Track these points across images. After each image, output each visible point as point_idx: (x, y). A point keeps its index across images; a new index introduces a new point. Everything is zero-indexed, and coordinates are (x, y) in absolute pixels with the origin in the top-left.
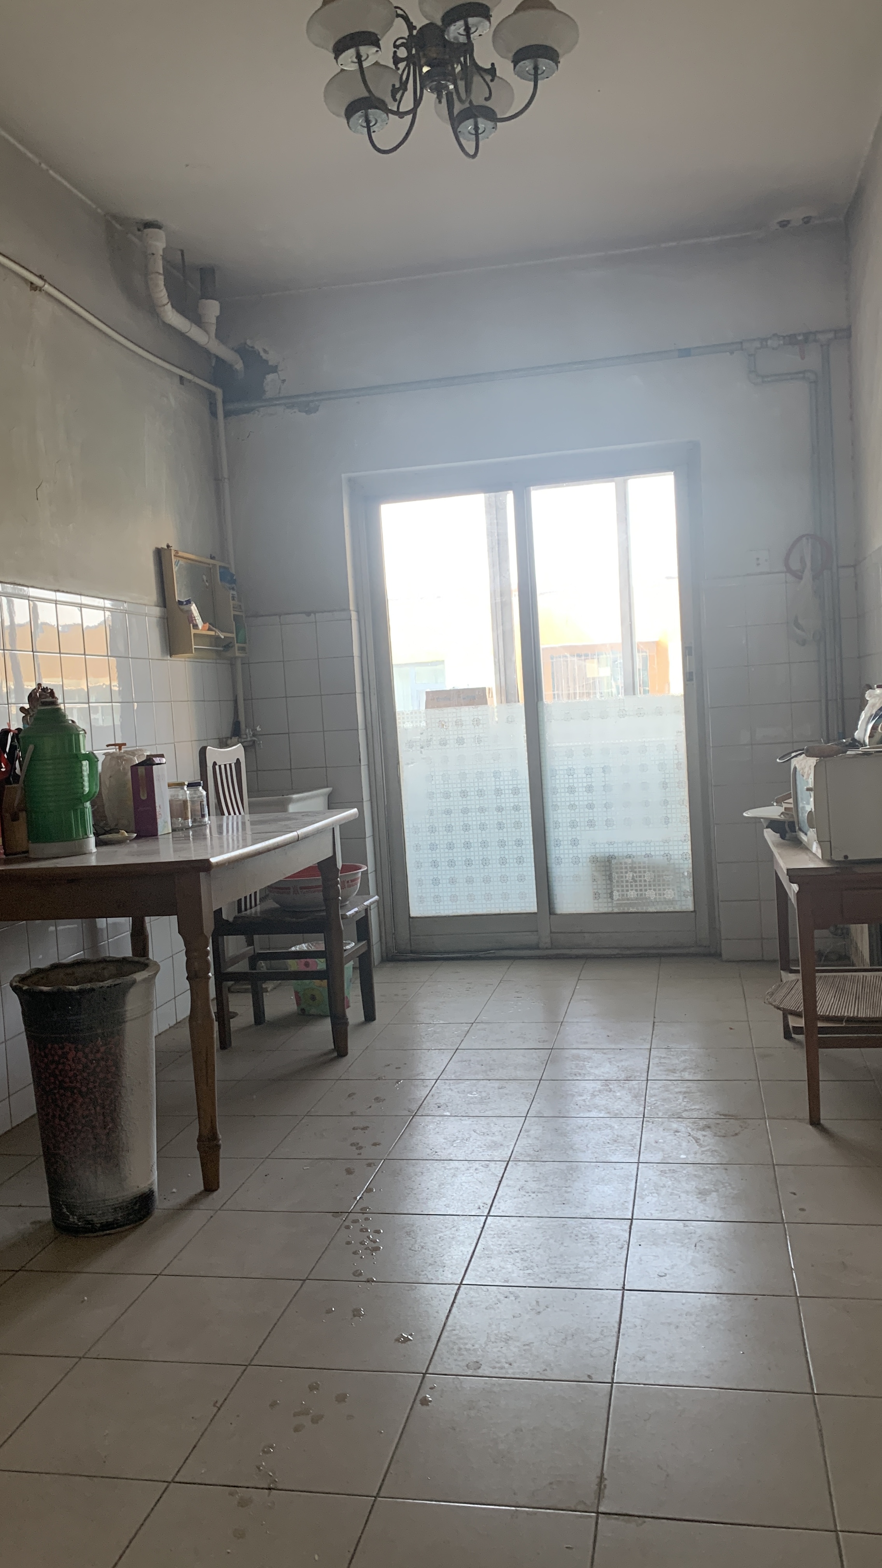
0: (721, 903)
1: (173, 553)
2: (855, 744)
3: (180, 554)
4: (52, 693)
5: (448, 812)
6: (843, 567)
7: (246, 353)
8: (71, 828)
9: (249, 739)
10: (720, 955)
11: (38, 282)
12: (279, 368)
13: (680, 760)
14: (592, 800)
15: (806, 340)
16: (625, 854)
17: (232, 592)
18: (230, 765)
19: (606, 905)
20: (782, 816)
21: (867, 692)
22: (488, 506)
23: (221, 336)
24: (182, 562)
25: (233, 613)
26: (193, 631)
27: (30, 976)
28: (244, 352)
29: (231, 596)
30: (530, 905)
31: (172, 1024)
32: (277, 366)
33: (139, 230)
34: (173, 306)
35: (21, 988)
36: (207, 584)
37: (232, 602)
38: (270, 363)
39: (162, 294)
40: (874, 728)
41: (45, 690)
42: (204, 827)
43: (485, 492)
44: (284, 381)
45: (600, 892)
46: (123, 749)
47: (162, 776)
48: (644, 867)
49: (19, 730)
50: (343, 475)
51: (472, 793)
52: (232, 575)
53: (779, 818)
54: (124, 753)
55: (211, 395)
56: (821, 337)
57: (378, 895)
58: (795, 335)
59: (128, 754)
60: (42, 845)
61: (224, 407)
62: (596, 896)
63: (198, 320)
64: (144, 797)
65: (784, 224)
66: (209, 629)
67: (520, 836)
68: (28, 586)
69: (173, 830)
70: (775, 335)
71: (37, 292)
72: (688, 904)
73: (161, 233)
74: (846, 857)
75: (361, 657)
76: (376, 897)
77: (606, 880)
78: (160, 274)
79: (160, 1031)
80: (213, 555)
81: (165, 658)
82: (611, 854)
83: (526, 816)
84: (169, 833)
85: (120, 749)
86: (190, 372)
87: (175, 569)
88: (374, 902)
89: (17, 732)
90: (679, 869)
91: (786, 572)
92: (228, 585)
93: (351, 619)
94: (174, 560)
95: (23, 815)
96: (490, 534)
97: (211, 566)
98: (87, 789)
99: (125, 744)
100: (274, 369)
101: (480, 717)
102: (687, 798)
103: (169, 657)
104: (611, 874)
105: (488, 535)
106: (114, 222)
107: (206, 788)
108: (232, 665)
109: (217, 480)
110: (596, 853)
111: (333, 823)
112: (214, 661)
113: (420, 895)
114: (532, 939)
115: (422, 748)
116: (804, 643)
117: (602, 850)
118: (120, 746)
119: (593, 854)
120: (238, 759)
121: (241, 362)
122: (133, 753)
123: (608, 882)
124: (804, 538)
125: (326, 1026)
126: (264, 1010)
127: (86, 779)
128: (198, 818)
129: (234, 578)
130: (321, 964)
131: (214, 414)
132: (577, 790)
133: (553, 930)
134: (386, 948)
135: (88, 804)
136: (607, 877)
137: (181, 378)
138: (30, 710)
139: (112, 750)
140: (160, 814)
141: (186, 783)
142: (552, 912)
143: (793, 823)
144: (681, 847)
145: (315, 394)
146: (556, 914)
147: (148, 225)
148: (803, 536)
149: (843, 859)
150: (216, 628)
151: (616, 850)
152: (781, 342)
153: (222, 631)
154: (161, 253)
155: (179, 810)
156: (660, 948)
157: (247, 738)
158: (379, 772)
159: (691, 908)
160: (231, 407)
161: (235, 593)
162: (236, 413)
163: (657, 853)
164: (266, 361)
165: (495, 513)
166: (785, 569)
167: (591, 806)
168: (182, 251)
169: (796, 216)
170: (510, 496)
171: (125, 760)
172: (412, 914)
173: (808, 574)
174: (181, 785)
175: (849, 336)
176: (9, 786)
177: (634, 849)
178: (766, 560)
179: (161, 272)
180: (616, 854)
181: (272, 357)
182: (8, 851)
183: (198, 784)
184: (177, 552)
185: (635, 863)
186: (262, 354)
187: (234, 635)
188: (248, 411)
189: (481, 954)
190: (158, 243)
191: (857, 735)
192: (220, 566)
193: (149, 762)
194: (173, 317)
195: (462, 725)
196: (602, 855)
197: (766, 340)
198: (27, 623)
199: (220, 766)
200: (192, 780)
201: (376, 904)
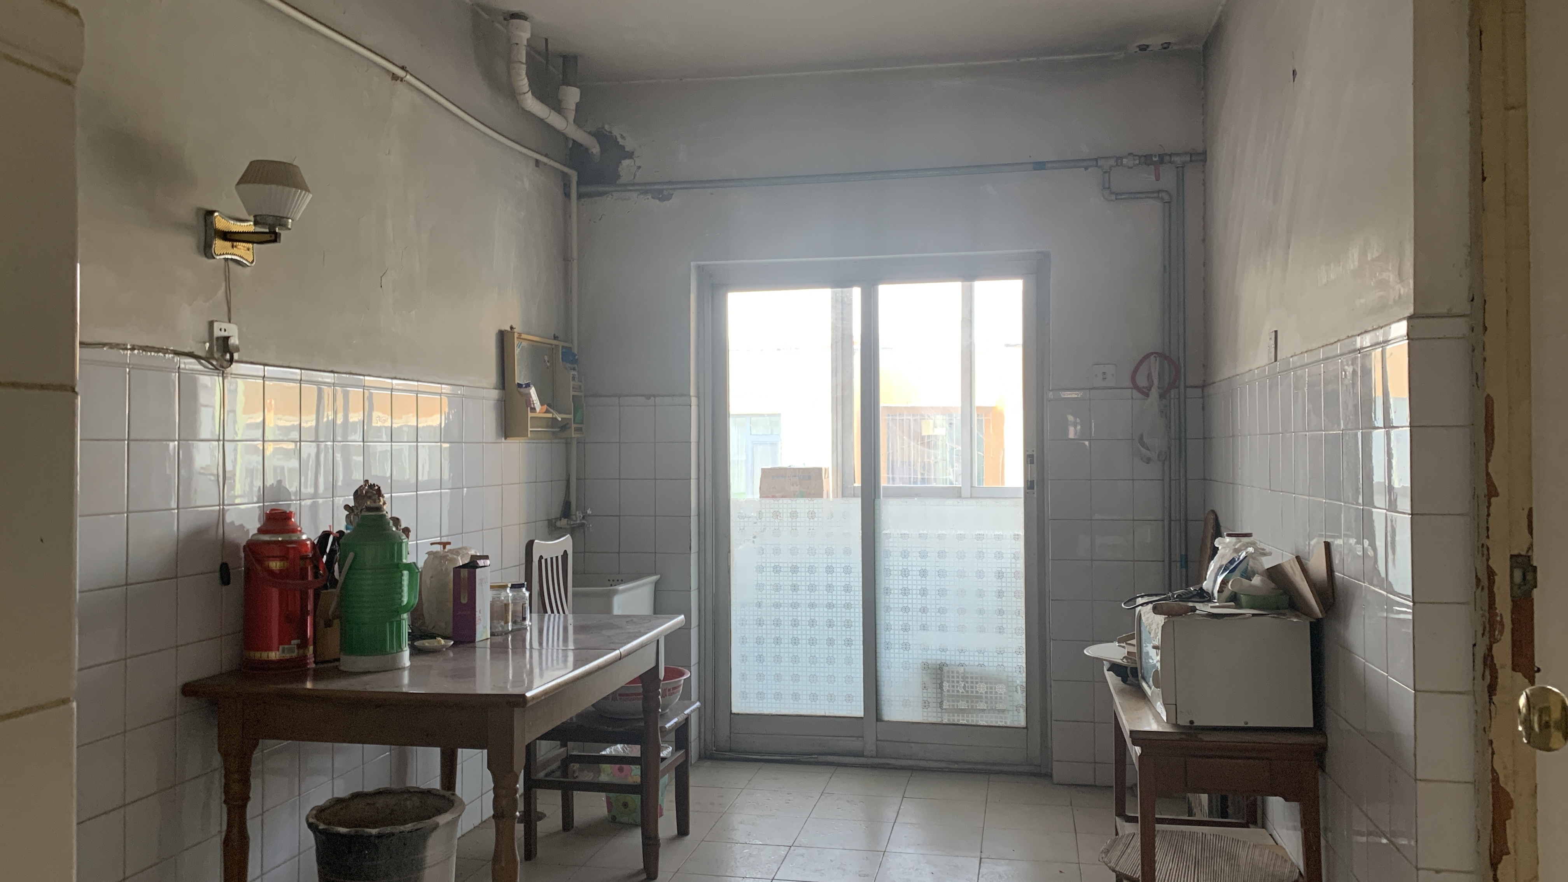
0: (1053, 722)
1: (516, 335)
2: (1204, 596)
3: (523, 336)
4: (379, 492)
5: (777, 605)
6: (1191, 387)
7: (603, 138)
8: (385, 640)
9: (578, 522)
10: (1051, 776)
11: (400, 73)
12: (636, 154)
13: (1018, 570)
14: (926, 604)
15: (1161, 162)
16: (957, 663)
17: (573, 372)
18: (557, 557)
19: (935, 714)
20: (1125, 660)
21: (1217, 540)
22: (835, 300)
23: (579, 122)
24: (524, 343)
25: (572, 393)
26: (530, 415)
27: (329, 807)
28: (603, 137)
29: (571, 376)
30: (856, 709)
31: (476, 825)
32: (633, 152)
33: (505, 19)
34: (532, 94)
35: (317, 827)
36: (548, 364)
37: (572, 383)
38: (627, 149)
39: (523, 83)
40: (1224, 583)
41: (372, 486)
42: (524, 631)
43: (832, 287)
44: (639, 167)
45: (929, 700)
46: (448, 547)
47: (485, 578)
48: (976, 678)
49: (341, 533)
50: (692, 263)
51: (803, 588)
52: (574, 355)
53: (1121, 661)
54: (448, 552)
55: (565, 177)
56: (1177, 159)
57: (699, 700)
58: (1151, 155)
59: (452, 553)
60: (353, 658)
61: (578, 188)
62: (926, 704)
63: (557, 106)
64: (464, 601)
65: (1143, 48)
66: (547, 412)
67: (850, 636)
68: (364, 375)
69: (492, 634)
70: (1130, 154)
71: (399, 81)
72: (1019, 719)
73: (527, 24)
74: (1192, 722)
75: (698, 442)
76: (698, 704)
77: (937, 688)
78: (522, 63)
79: (464, 832)
80: (556, 335)
81: (500, 441)
82: (943, 662)
83: (857, 615)
84: (487, 639)
85: (444, 548)
86: (546, 156)
87: (517, 351)
88: (694, 710)
89: (338, 535)
90: (1012, 682)
91: (1132, 389)
92: (569, 365)
93: (691, 406)
94: (516, 342)
95: (336, 622)
96: (834, 328)
97: (553, 346)
98: (405, 600)
99: (449, 543)
100: (630, 155)
101: (816, 511)
102: (1023, 609)
103: (503, 439)
104: (942, 682)
105: (832, 329)
106: (480, 11)
107: (529, 589)
108: (568, 443)
109: (566, 259)
110: (927, 659)
111: (658, 635)
112: (549, 441)
113: (743, 690)
114: (854, 745)
115: (755, 537)
116: (1148, 460)
117: (934, 657)
118: (445, 544)
119: (925, 661)
120: (565, 552)
121: (598, 146)
122: (457, 552)
123: (939, 691)
124: (1152, 357)
125: (635, 838)
126: (573, 817)
127: (406, 589)
128: (519, 620)
129: (577, 357)
130: (634, 774)
131: (567, 195)
132: (911, 592)
133: (879, 738)
134: (705, 745)
135: (405, 616)
136: (938, 686)
137: (537, 161)
138: (355, 509)
139: (438, 548)
140: (480, 619)
141: (510, 585)
142: (879, 719)
143: (1136, 668)
144: (1015, 660)
145: (670, 183)
146: (883, 721)
147: (515, 16)
148: (1152, 354)
149: (1189, 724)
150: (554, 409)
151: (948, 658)
152: (1137, 162)
153: (560, 412)
154: (525, 43)
155: (499, 612)
156: (989, 764)
157: (576, 520)
158: (709, 560)
159: (1022, 723)
160: (586, 189)
161: (576, 373)
162: (590, 195)
163: (991, 664)
164: (623, 147)
165: (841, 311)
166: (1131, 386)
167: (924, 610)
168: (546, 40)
169: (1155, 41)
170: (856, 293)
171: (447, 560)
172: (734, 710)
173: (1154, 393)
174: (505, 587)
175: (1205, 161)
176: (325, 591)
177: (967, 658)
178: (1113, 375)
179: (524, 61)
180: (948, 662)
181: (629, 144)
182: (318, 659)
183: (522, 586)
184: (520, 334)
185: (967, 673)
186: (619, 139)
187: (571, 416)
188: (601, 194)
189: (804, 758)
190: (523, 33)
191: (1206, 585)
192: (563, 347)
193: (472, 565)
194: (532, 104)
195: (797, 517)
196: (934, 662)
197: (1121, 158)
198: (359, 420)
199: (546, 560)
200: (517, 581)
201: (696, 713)
